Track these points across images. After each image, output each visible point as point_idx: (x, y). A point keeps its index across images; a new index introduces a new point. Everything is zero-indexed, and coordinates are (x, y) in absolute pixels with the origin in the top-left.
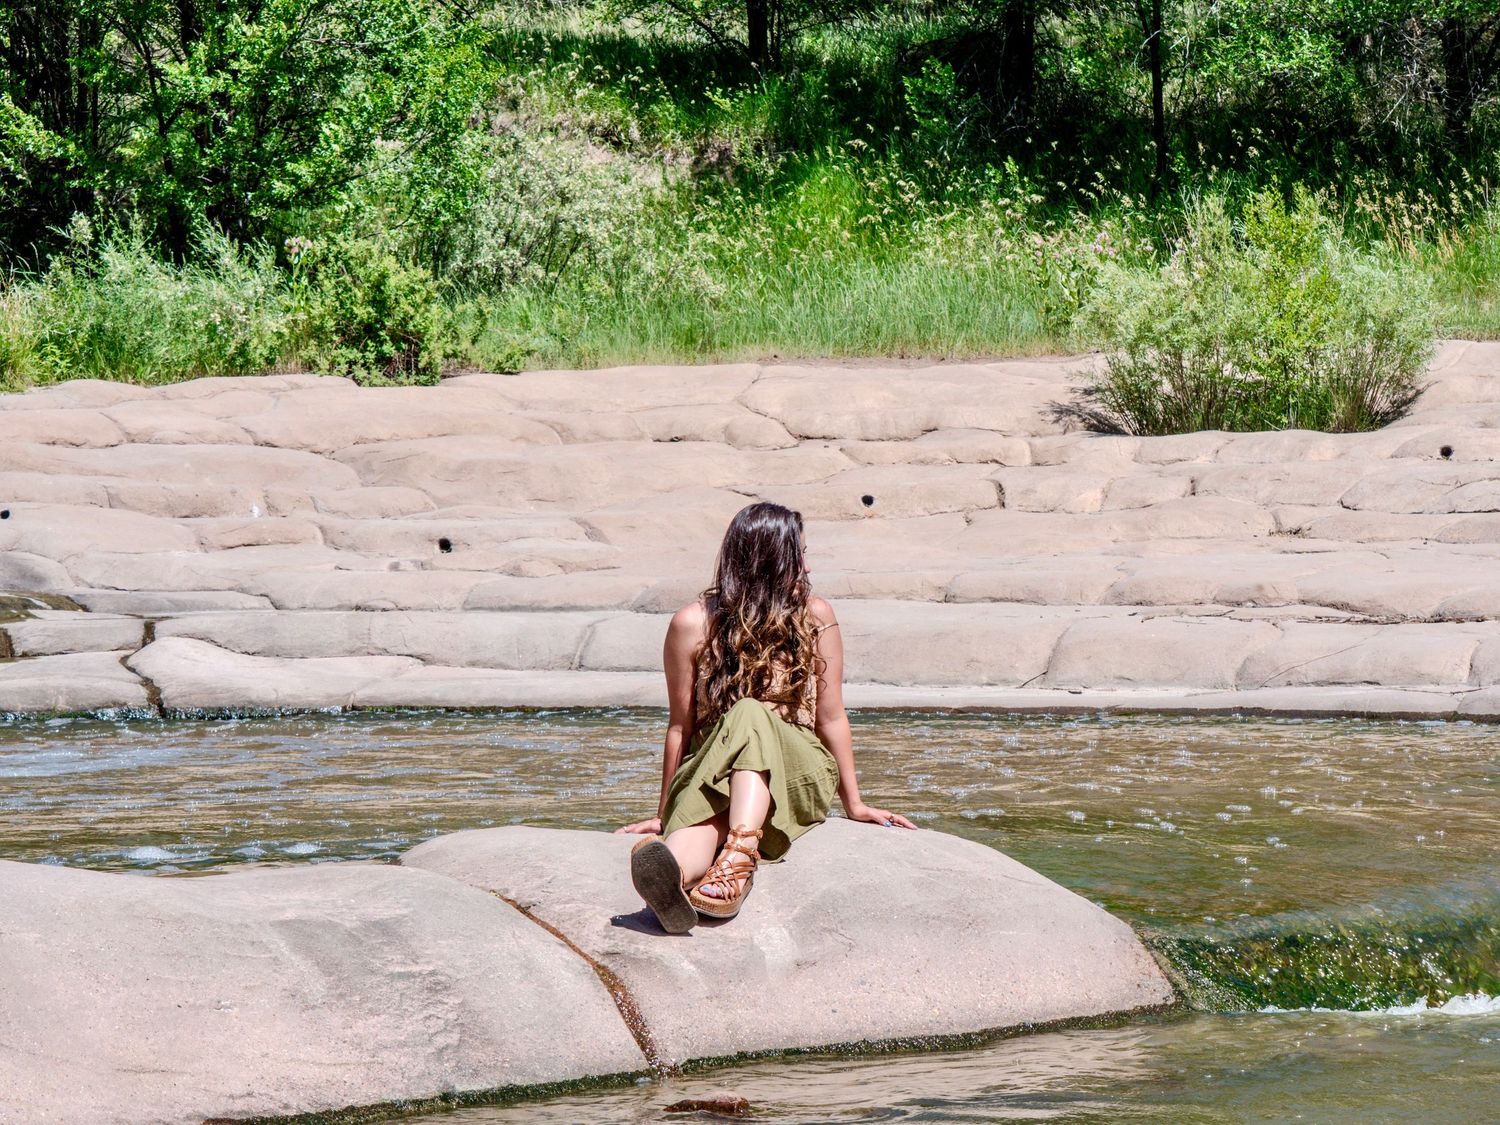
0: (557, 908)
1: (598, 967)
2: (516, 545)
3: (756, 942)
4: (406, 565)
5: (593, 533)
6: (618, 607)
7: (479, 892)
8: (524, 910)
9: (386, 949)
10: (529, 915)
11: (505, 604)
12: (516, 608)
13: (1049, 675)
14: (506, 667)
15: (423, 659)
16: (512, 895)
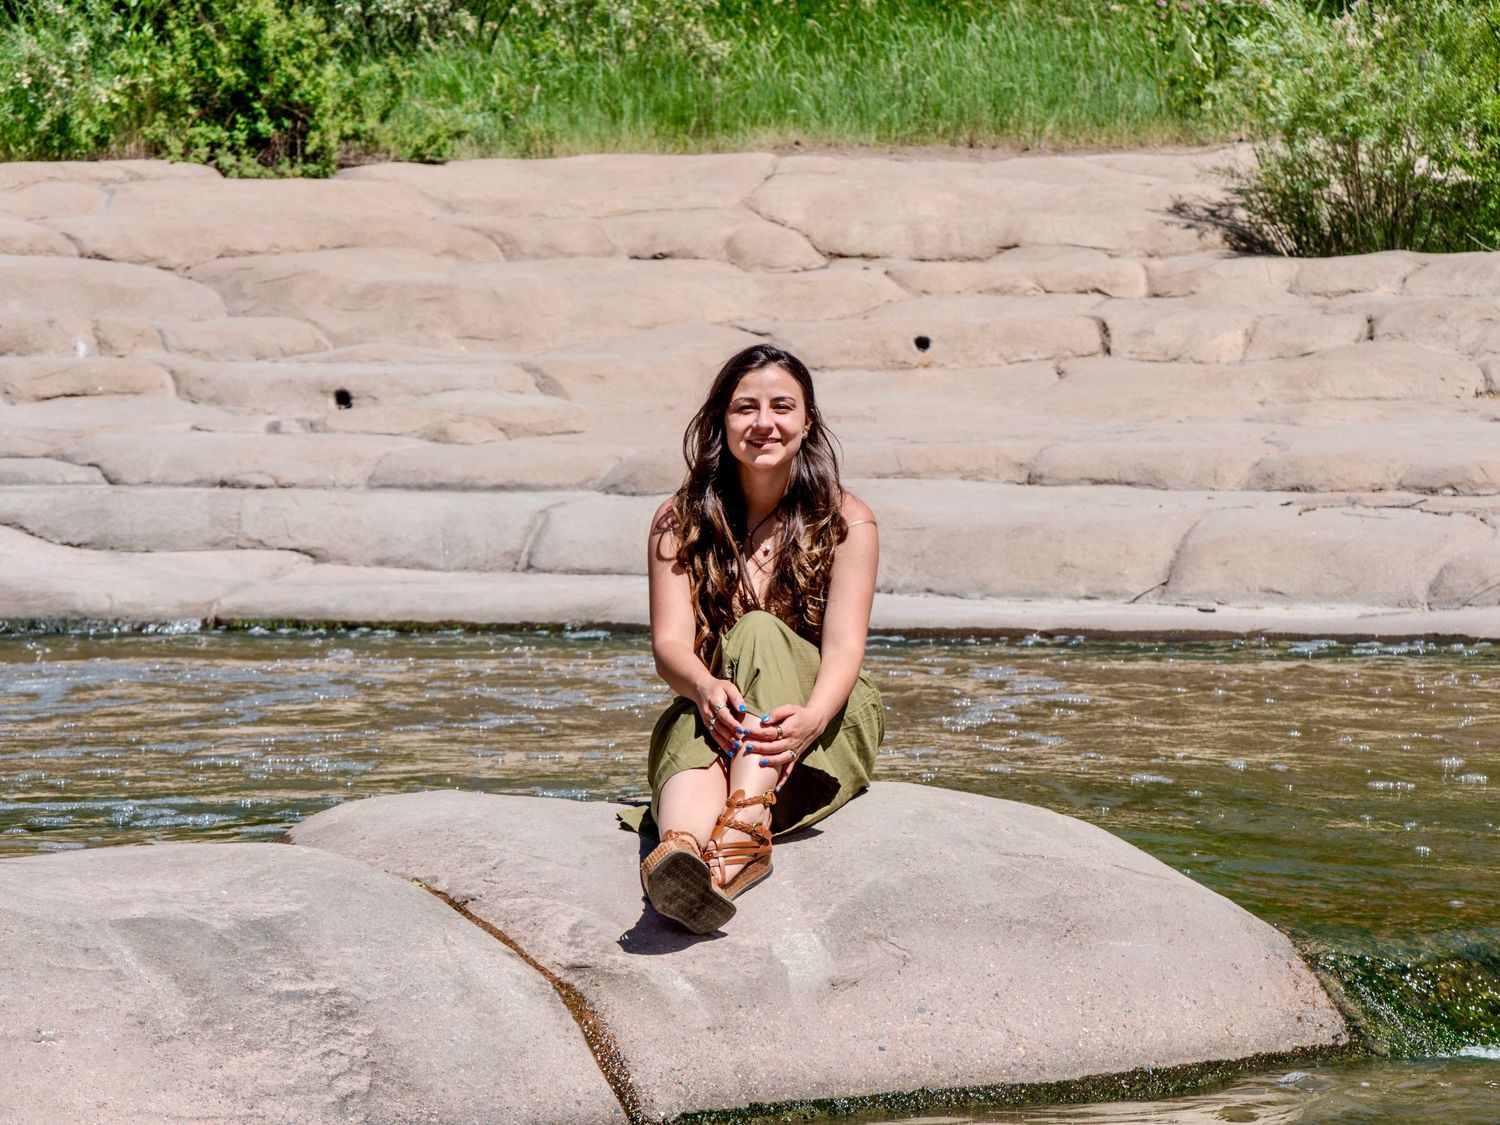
0: (505, 903)
1: (559, 985)
2: (441, 399)
3: (775, 952)
4: (290, 425)
5: (547, 385)
6: (581, 486)
7: (398, 881)
8: (459, 906)
9: (270, 958)
10: (466, 913)
11: (426, 481)
12: (440, 487)
13: (1170, 587)
14: (426, 567)
15: (314, 555)
16: (442, 886)
